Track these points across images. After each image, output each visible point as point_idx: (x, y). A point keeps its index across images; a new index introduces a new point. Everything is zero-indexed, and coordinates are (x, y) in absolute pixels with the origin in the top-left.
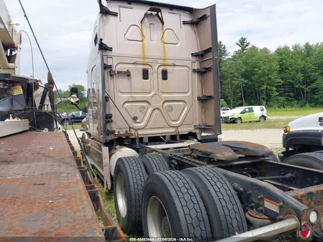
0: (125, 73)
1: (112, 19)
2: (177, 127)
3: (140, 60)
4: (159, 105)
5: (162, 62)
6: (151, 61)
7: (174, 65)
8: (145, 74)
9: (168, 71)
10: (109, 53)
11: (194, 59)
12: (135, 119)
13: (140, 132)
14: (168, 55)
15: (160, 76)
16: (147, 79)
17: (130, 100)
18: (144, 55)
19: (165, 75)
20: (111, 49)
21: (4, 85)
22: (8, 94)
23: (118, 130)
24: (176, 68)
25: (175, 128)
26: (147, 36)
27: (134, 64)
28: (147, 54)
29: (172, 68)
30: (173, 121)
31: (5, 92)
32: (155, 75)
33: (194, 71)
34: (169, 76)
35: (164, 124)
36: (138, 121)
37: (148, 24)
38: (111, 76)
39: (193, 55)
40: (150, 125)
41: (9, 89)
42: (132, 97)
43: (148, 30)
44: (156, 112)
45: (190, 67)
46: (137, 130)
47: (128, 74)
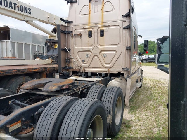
0: (78, 35)
1: (74, 4)
2: (109, 68)
3: (87, 26)
4: (97, 53)
5: (100, 25)
6: (93, 25)
7: (109, 26)
8: (90, 34)
9: (104, 31)
10: (71, 25)
11: (125, 19)
12: (83, 61)
13: (86, 69)
14: (105, 20)
15: (99, 34)
16: (91, 37)
18: (89, 23)
19: (102, 33)
20: (72, 22)
21: (50, 44)
22: (53, 48)
23: (75, 67)
24: (110, 28)
25: (108, 69)
26: (92, 10)
27: (84, 28)
28: (91, 21)
29: (107, 28)
30: (107, 64)
31: (51, 47)
32: (96, 34)
33: (124, 28)
34: (105, 33)
35: (101, 66)
36: (85, 62)
37: (93, 2)
38: (72, 37)
39: (123, 17)
40: (92, 65)
41: (52, 45)
42: (82, 49)
43: (94, 6)
44: (96, 57)
45: (121, 25)
46: (84, 68)
47: (80, 35)
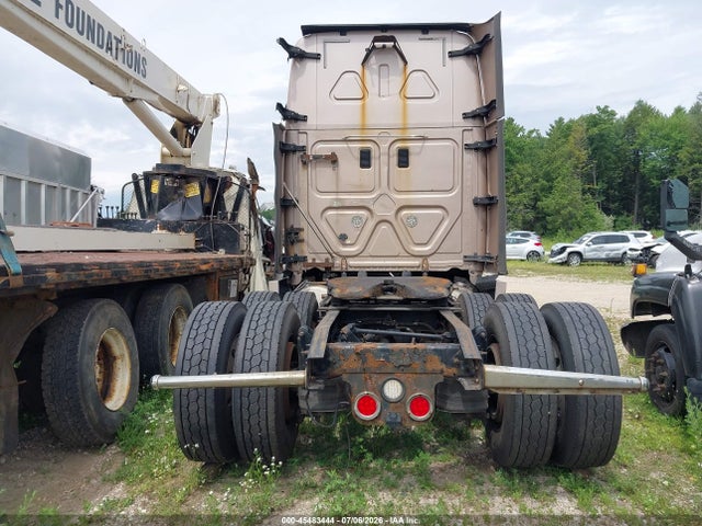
0: (327, 157)
1: (310, 65)
2: (425, 257)
3: (356, 135)
4: (390, 215)
5: (397, 134)
6: (376, 133)
7: (424, 139)
8: (365, 159)
9: (411, 151)
10: (301, 126)
11: (469, 123)
12: (343, 238)
13: (352, 262)
14: (411, 121)
15: (395, 160)
16: (369, 166)
17: (335, 205)
18: (363, 125)
19: (403, 158)
20: (304, 119)
21: (174, 182)
22: (180, 195)
23: (313, 256)
24: (428, 144)
25: (421, 259)
26: (372, 89)
27: (346, 140)
28: (371, 121)
29: (419, 144)
30: (418, 244)
31: (175, 192)
32: (384, 159)
33: (468, 147)
34: (412, 159)
35: (398, 250)
36: (348, 242)
37: (375, 67)
38: (304, 163)
39: (466, 116)
40: (370, 250)
41: (180, 187)
42: (337, 200)
43: (376, 77)
44: (384, 226)
45: (459, 140)
46: (345, 257)
47: (333, 160)
